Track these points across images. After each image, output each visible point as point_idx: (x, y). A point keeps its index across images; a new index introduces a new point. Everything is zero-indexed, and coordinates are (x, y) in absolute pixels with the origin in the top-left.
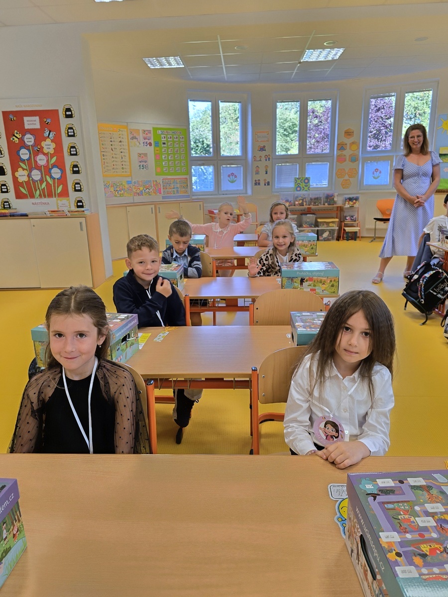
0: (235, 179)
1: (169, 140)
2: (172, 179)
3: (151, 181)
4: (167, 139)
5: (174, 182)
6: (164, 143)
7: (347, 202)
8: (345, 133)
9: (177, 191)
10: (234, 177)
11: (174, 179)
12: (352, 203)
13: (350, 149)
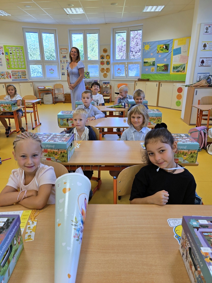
0: (53, 72)
1: (13, 52)
2: (17, 71)
3: (5, 72)
4: (12, 51)
5: (18, 73)
6: (11, 53)
7: (104, 85)
8: (103, 50)
9: (20, 77)
10: (52, 71)
11: (18, 71)
12: (106, 85)
13: (106, 58)
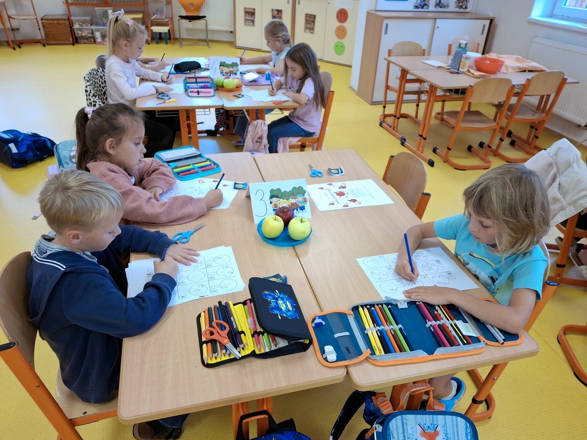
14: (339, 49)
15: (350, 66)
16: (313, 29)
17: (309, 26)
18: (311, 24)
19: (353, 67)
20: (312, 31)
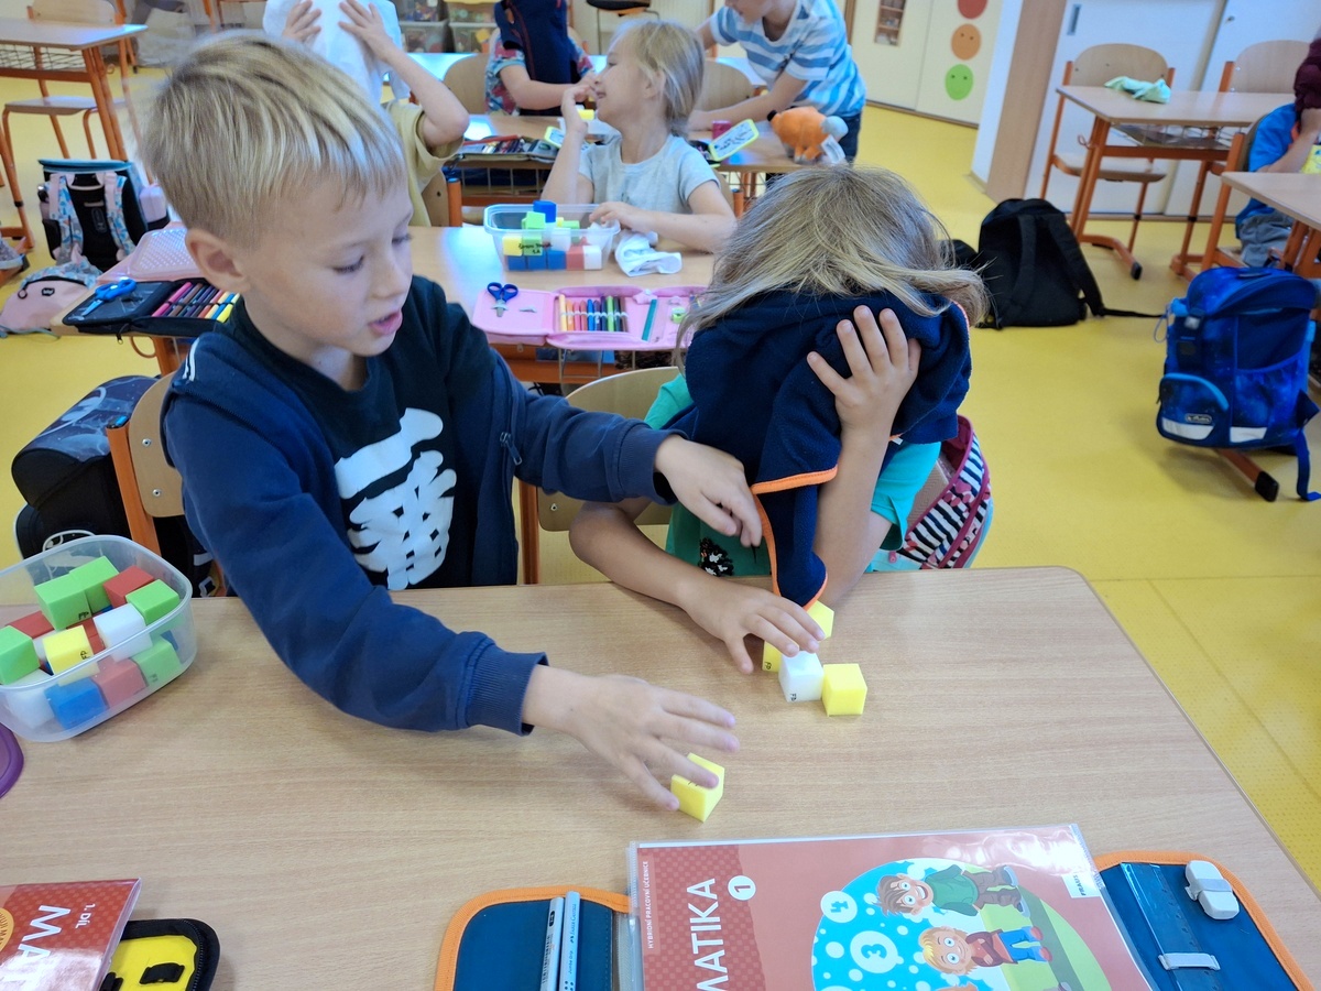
14: (959, 84)
15: (975, 127)
16: (896, 34)
17: (888, 26)
18: (892, 22)
19: (981, 128)
20: (893, 40)
